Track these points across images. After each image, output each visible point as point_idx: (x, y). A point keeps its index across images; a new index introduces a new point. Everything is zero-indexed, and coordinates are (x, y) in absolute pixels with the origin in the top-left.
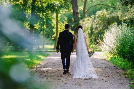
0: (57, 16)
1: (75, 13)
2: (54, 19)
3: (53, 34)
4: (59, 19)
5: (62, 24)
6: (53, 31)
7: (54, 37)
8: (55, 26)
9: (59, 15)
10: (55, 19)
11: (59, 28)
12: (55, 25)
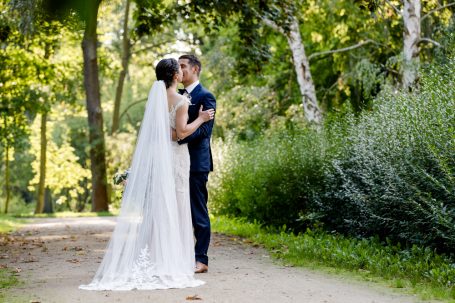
0: (43, 129)
1: (95, 117)
2: (35, 135)
3: (33, 176)
4: (48, 135)
5: (56, 148)
6: (32, 169)
7: (34, 185)
8: (38, 155)
9: (49, 124)
10: (39, 136)
11: (47, 160)
12: (36, 151)
